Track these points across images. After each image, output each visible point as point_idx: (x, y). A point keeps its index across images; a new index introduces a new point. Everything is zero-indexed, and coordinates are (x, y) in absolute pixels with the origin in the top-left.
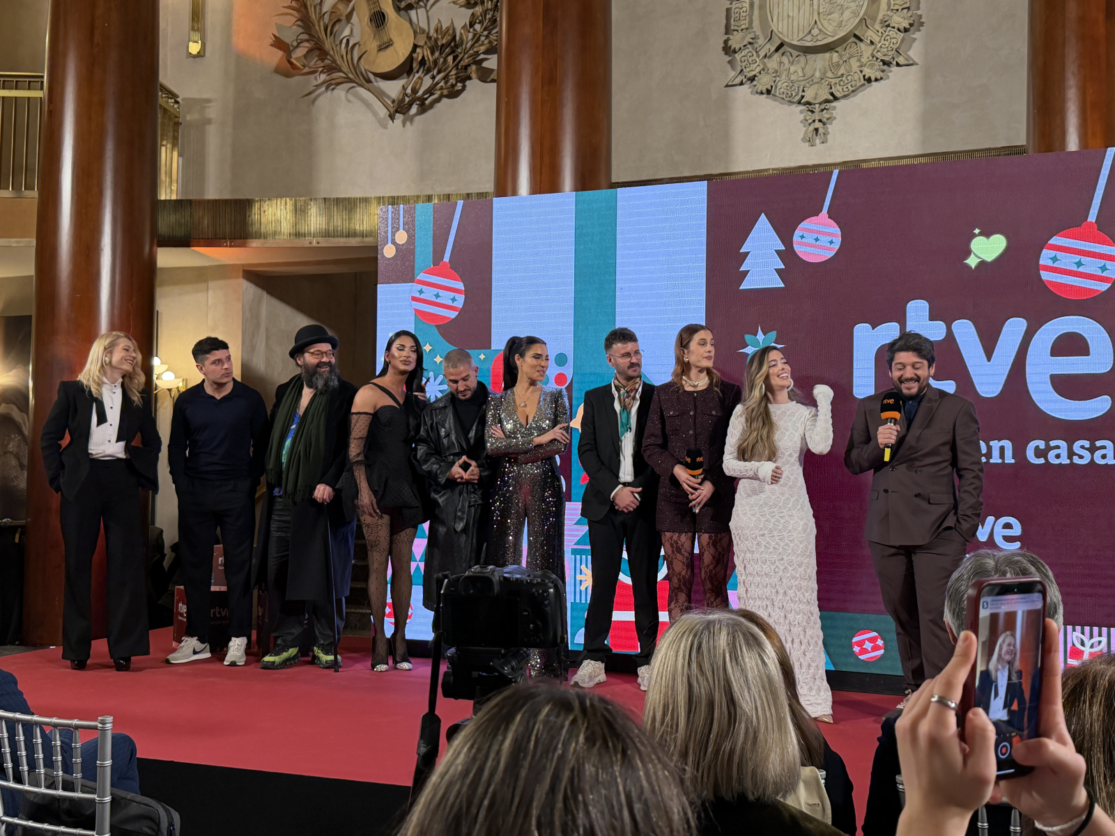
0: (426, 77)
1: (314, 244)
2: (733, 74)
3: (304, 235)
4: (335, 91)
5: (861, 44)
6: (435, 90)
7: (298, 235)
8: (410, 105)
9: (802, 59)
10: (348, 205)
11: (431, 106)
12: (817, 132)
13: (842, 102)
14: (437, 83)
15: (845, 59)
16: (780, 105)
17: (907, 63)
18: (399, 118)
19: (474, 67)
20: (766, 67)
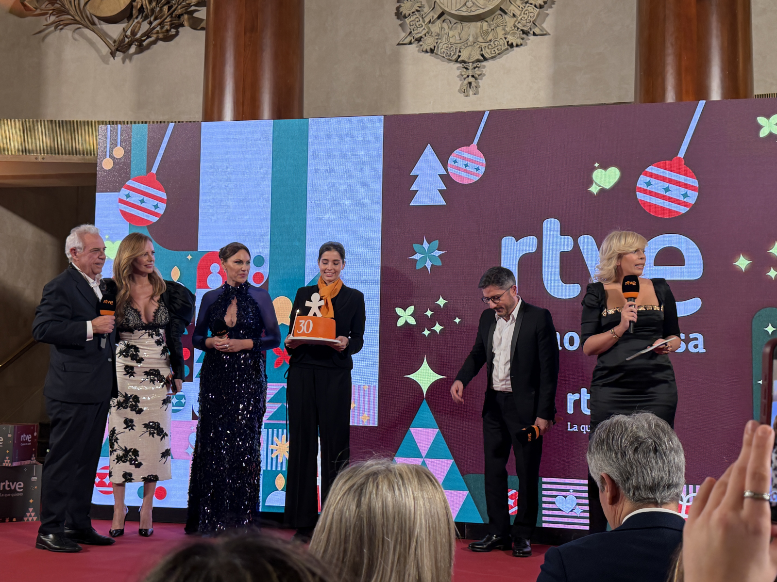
0: (144, 23)
1: (40, 160)
2: (403, 35)
3: (31, 152)
4: (63, 31)
5: (506, 16)
6: (152, 34)
7: (25, 151)
8: (130, 45)
9: (459, 26)
10: (71, 127)
11: (148, 47)
12: (471, 85)
13: (491, 62)
14: (154, 28)
15: (492, 28)
16: (441, 62)
17: (542, 33)
18: (120, 55)
19: (186, 16)
20: (430, 30)
